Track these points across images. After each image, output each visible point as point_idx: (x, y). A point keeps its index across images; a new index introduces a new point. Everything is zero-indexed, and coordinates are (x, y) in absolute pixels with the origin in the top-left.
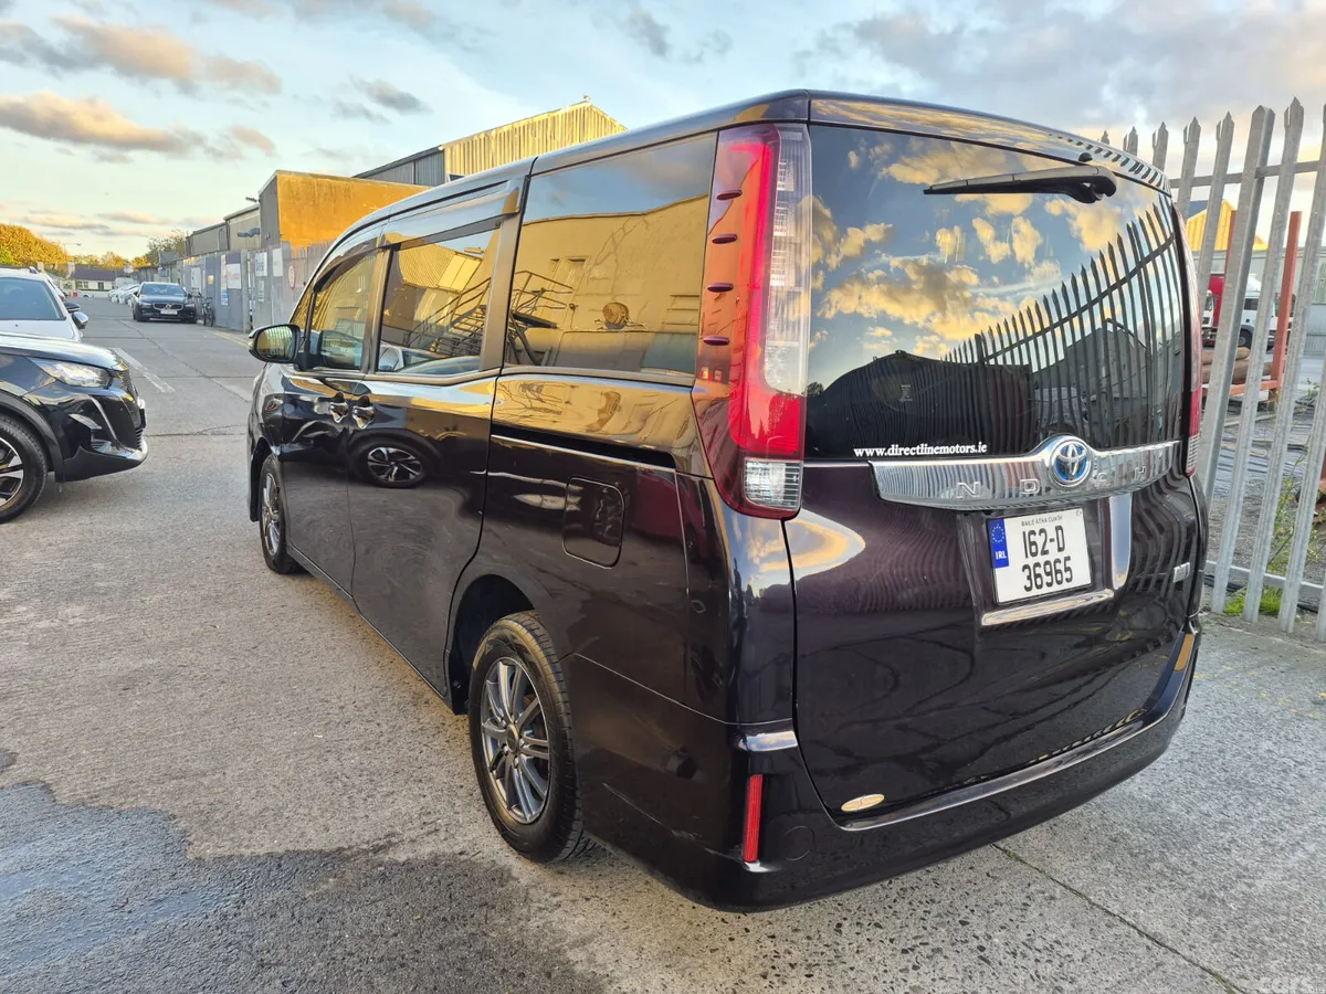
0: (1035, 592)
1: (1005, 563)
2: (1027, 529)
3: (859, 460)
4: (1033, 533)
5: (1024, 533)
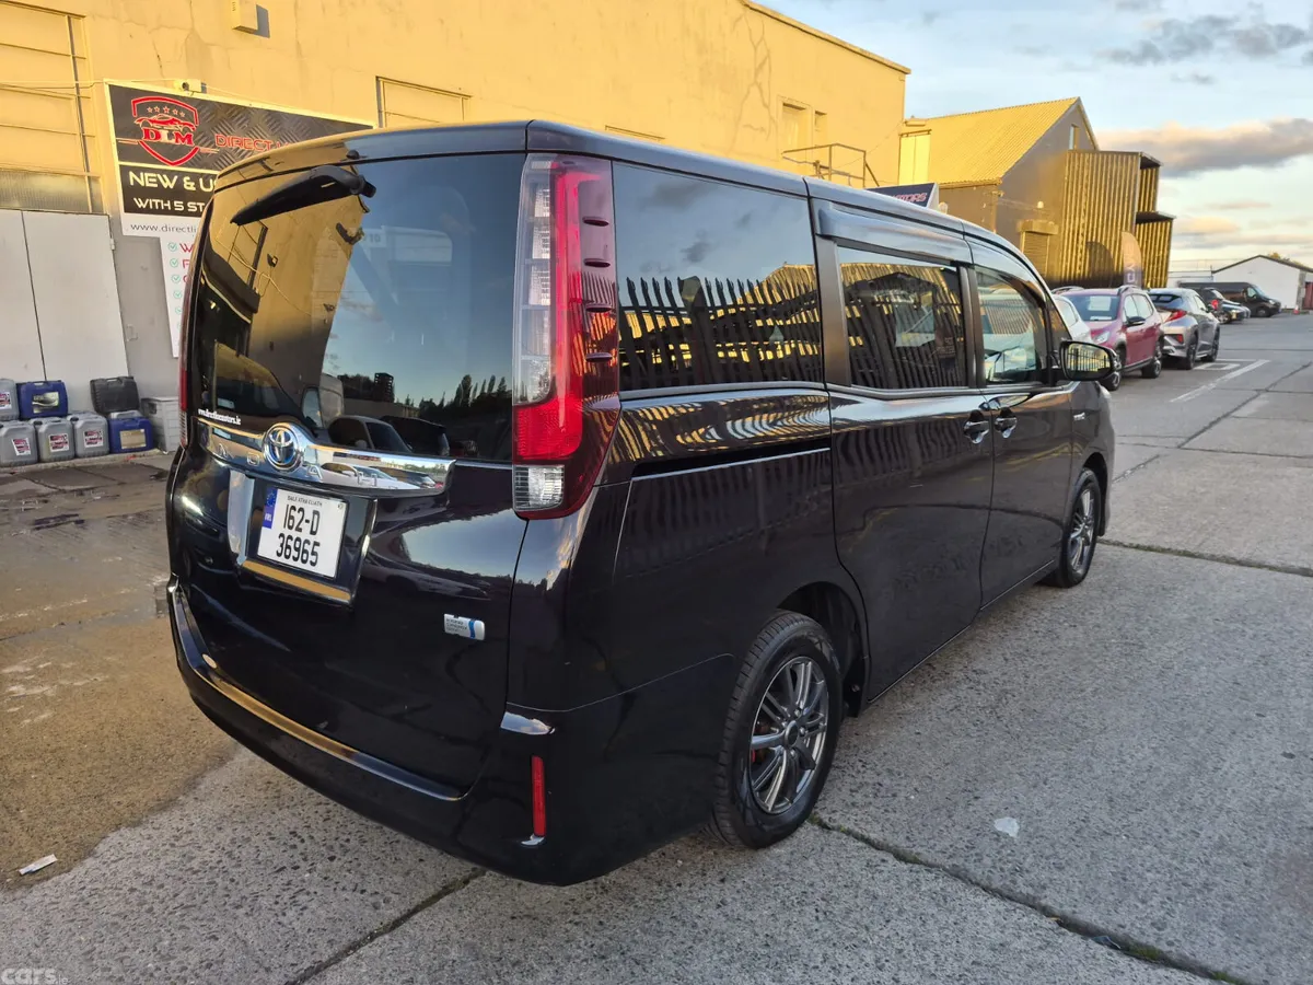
1: (269, 525)
2: (291, 504)
4: (294, 508)
5: (288, 506)
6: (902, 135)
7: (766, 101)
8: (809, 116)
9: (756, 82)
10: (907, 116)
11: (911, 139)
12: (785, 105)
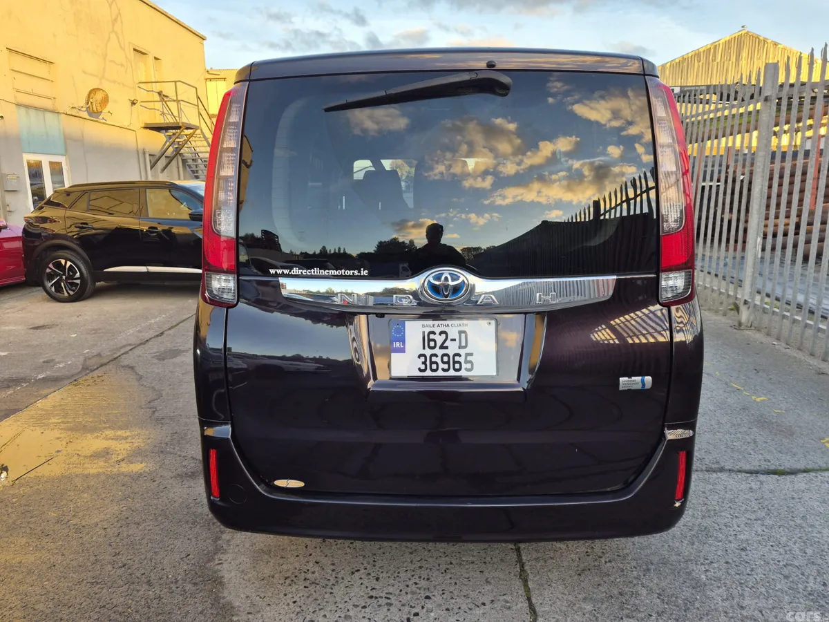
0: (428, 373)
1: (402, 350)
2: (427, 330)
3: (273, 276)
4: (434, 333)
5: (424, 333)
6: (206, 79)
7: (123, 46)
8: (150, 59)
9: (113, 31)
10: (208, 68)
11: (213, 83)
12: (135, 50)
